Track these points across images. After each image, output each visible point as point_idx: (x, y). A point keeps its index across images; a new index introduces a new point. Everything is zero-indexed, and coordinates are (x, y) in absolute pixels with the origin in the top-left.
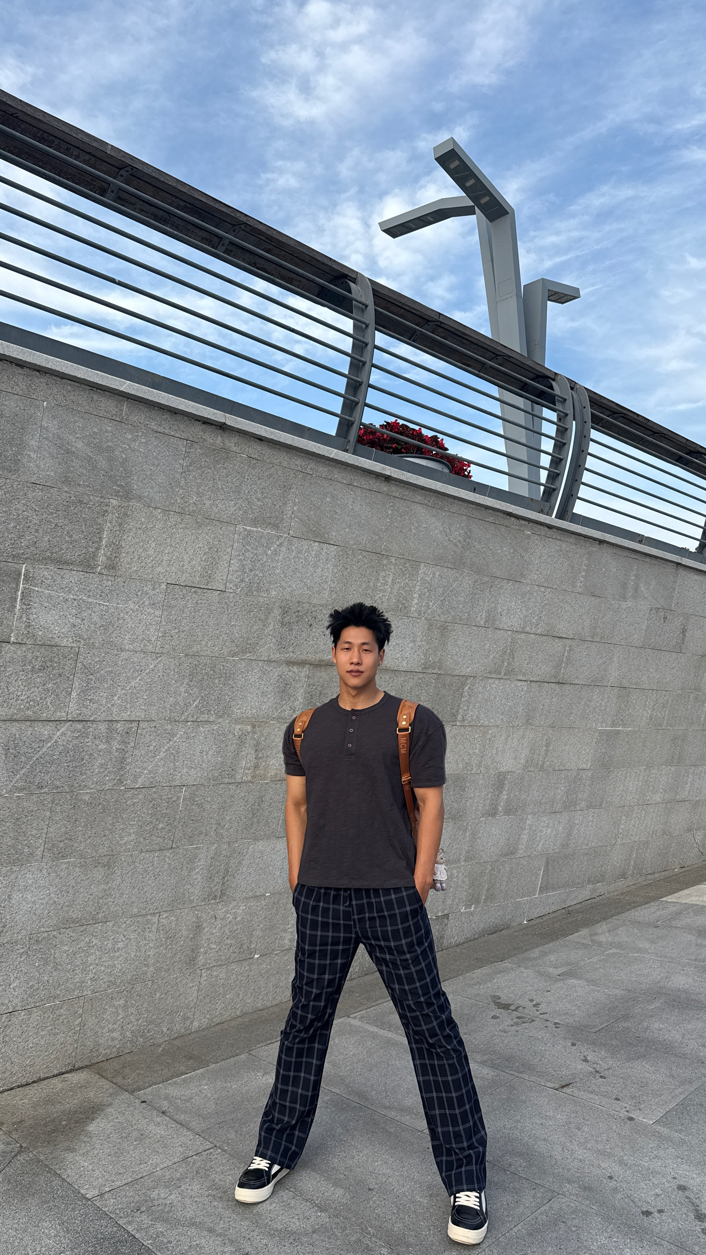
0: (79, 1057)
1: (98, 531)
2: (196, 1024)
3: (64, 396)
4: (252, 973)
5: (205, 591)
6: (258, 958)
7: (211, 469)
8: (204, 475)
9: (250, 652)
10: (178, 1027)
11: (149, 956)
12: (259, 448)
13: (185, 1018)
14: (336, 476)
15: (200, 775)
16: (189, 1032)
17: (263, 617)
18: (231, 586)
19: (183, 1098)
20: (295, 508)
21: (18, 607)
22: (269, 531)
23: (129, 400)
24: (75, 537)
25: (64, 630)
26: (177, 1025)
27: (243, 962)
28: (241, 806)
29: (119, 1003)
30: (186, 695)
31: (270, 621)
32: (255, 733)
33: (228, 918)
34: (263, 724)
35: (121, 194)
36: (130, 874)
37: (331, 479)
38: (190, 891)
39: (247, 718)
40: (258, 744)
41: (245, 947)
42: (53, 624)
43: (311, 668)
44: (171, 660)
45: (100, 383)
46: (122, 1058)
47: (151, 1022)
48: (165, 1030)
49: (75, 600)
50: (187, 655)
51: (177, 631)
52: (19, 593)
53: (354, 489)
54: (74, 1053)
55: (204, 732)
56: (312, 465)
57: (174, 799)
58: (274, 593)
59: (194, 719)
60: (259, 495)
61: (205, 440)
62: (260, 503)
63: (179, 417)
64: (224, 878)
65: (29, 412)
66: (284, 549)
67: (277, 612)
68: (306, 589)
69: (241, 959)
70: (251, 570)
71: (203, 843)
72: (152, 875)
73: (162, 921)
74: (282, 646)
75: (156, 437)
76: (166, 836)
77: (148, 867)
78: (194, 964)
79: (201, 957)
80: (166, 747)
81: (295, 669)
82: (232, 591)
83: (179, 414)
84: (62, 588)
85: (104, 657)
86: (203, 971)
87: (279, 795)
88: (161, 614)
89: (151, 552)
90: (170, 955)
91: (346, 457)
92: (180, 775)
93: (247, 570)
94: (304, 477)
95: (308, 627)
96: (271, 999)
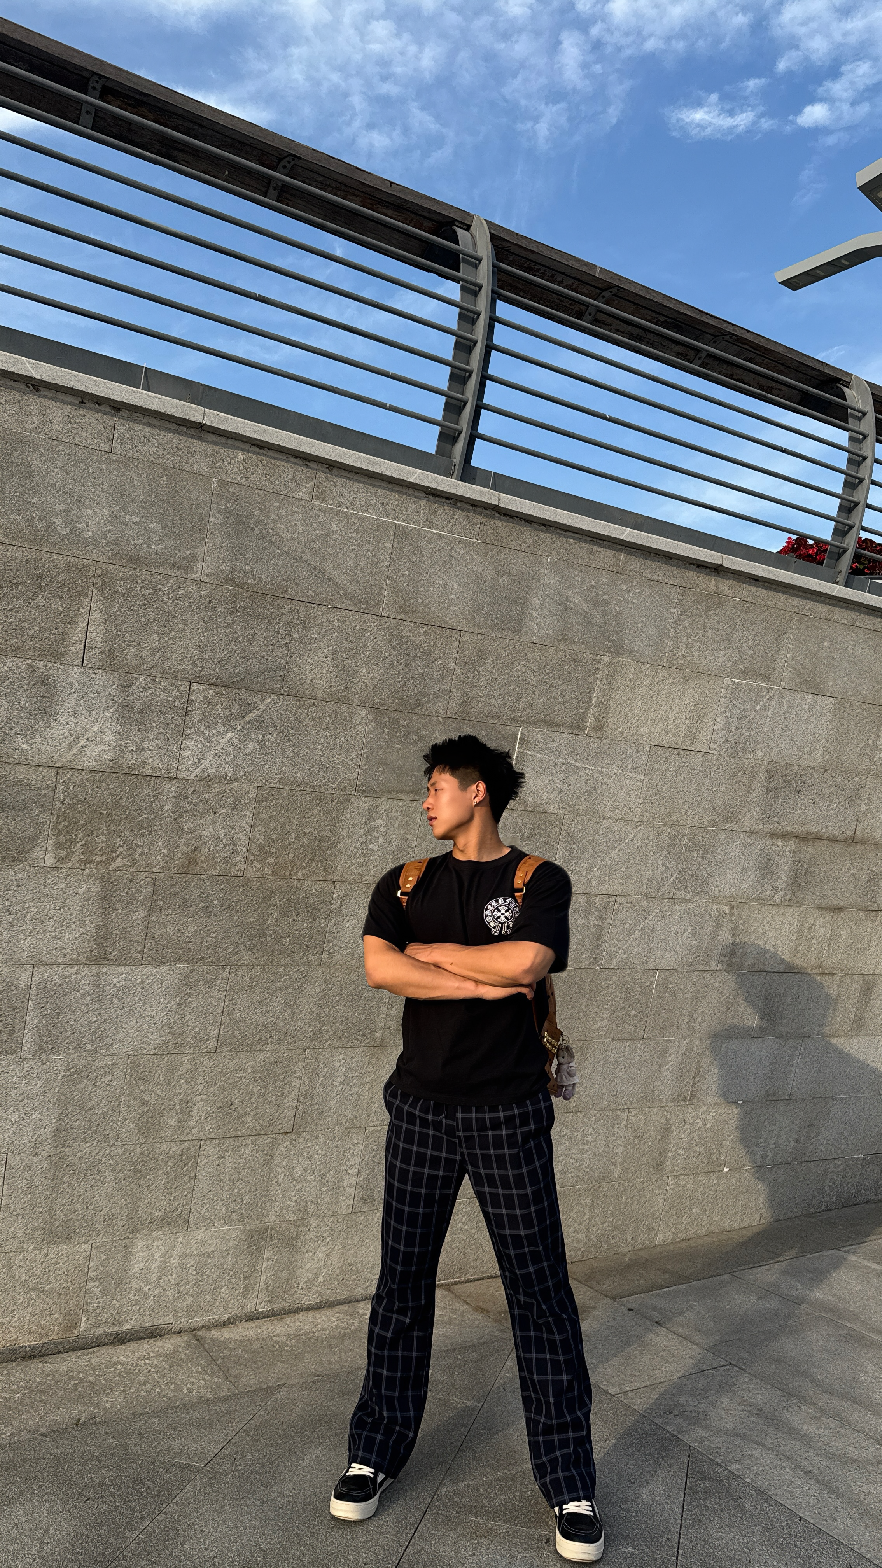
1: (589, 691)
2: (660, 1237)
3: (567, 550)
4: (720, 1188)
5: (688, 753)
6: (727, 1172)
7: (702, 616)
8: (695, 624)
9: (732, 822)
10: (643, 1238)
11: (617, 1153)
12: (754, 589)
13: (650, 1229)
14: (837, 617)
15: (674, 959)
16: (653, 1245)
17: (747, 782)
18: (715, 747)
19: (673, 1311)
20: (789, 656)
22: (759, 683)
23: (627, 548)
24: (568, 698)
25: (551, 796)
26: (642, 1235)
27: (712, 1174)
28: (715, 998)
29: (585, 1201)
30: (664, 868)
31: (754, 786)
32: (732, 915)
33: (698, 1123)
34: (742, 905)
35: (600, 316)
36: (601, 1063)
37: (830, 620)
38: (660, 1088)
39: (725, 897)
40: (735, 928)
41: (714, 1157)
42: (542, 789)
43: (797, 841)
44: (650, 829)
45: (602, 533)
46: (587, 1262)
47: (616, 1228)
48: (629, 1238)
49: (563, 764)
50: (666, 824)
51: (657, 797)
53: (856, 629)
55: (680, 911)
56: (810, 604)
57: (647, 984)
58: (760, 754)
59: (671, 896)
60: (750, 643)
61: (698, 585)
62: (751, 652)
63: (674, 562)
64: (694, 1078)
65: (534, 569)
66: (774, 703)
67: (762, 776)
68: (796, 749)
69: (710, 1170)
70: (737, 729)
71: (674, 1036)
72: (623, 1067)
73: (631, 1118)
74: (766, 817)
75: (650, 586)
76: (638, 1025)
77: (620, 1057)
78: (661, 1169)
79: (669, 1162)
80: (641, 926)
81: (779, 843)
82: (716, 753)
83: (675, 558)
84: (553, 752)
85: (587, 825)
86: (670, 1178)
87: (756, 988)
88: (643, 778)
89: (637, 711)
90: (637, 1155)
91: (850, 593)
92: (654, 957)
93: (733, 729)
94: (800, 619)
95: (796, 793)
96: (739, 1220)
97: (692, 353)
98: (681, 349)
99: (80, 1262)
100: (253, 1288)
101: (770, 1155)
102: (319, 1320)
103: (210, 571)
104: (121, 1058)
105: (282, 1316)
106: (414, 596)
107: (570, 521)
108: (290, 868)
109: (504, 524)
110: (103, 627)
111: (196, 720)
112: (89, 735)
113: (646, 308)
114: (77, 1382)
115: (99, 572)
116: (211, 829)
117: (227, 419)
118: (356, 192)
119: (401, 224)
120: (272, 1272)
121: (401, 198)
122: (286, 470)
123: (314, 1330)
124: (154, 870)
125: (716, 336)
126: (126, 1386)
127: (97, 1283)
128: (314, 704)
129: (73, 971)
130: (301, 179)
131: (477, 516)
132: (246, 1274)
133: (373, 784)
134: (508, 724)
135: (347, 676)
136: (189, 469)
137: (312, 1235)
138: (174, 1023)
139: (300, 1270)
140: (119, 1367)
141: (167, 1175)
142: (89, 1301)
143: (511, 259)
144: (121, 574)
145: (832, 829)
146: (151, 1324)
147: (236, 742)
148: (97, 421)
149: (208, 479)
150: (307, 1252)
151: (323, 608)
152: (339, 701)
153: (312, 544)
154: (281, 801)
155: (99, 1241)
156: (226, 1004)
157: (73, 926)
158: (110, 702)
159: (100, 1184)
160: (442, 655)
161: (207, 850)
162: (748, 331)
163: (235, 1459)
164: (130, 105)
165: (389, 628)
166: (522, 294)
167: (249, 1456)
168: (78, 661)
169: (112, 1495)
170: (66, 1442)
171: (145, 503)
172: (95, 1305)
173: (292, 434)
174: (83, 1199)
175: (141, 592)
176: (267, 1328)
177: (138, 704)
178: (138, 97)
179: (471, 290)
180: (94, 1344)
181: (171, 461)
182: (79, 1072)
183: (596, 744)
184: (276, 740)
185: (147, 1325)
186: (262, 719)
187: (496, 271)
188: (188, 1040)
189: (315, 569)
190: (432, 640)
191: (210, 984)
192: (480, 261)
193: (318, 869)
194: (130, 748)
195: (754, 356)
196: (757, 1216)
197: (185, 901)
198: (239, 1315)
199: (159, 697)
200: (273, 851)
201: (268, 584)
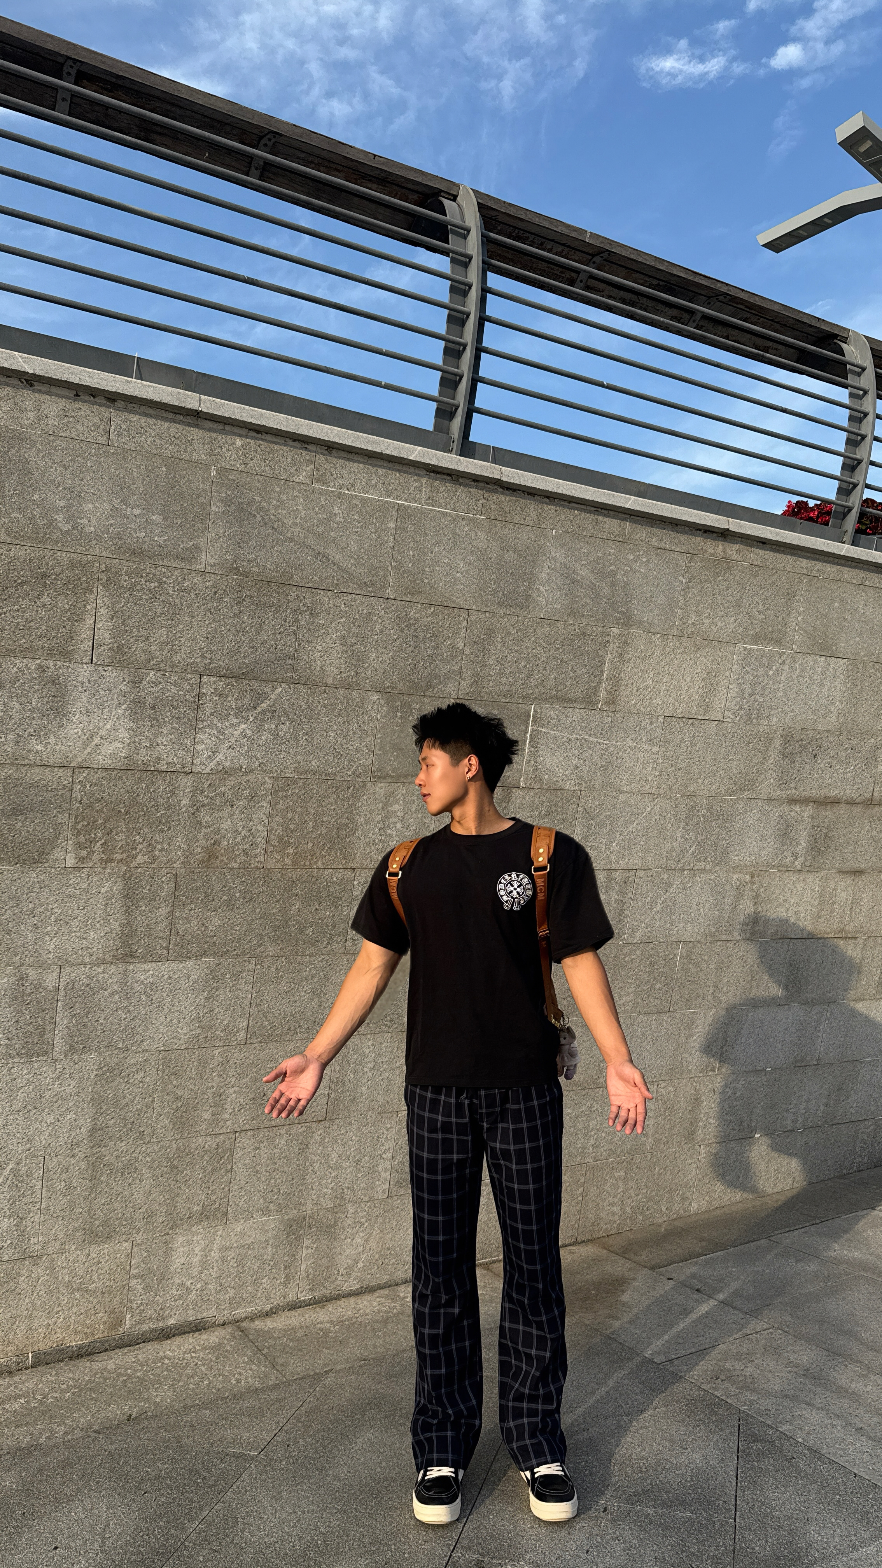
0: (581, 1230)
1: (600, 664)
2: (695, 1205)
3: (571, 521)
4: (753, 1155)
5: (702, 722)
6: (759, 1139)
7: (710, 582)
8: (704, 590)
9: (749, 790)
10: (677, 1208)
12: (761, 552)
13: (684, 1199)
14: (845, 576)
15: (697, 931)
16: (687, 1214)
17: (763, 748)
18: (729, 714)
20: (799, 619)
21: (527, 750)
22: (771, 648)
23: (633, 517)
24: (579, 672)
25: (567, 773)
26: (676, 1205)
27: (743, 1141)
28: (739, 968)
29: (619, 1174)
30: (683, 840)
31: (770, 752)
32: (754, 883)
33: (728, 1092)
34: (762, 873)
37: (840, 580)
38: (688, 1060)
39: (745, 865)
40: (757, 896)
41: (745, 1124)
42: (557, 766)
43: (815, 806)
44: (667, 802)
45: (607, 502)
46: (623, 1235)
47: (650, 1199)
48: (664, 1209)
49: (577, 740)
50: (683, 796)
51: (673, 769)
52: (528, 735)
53: (866, 589)
54: (576, 1225)
55: (700, 882)
56: (819, 565)
57: (671, 957)
58: (775, 719)
59: (690, 867)
60: (761, 607)
61: (705, 551)
62: (762, 616)
63: (679, 528)
64: (722, 1048)
65: (539, 543)
66: (786, 667)
67: (778, 742)
68: (810, 713)
69: (741, 1137)
70: (750, 695)
71: (700, 1006)
72: (651, 1039)
73: (660, 1089)
74: (783, 782)
75: (657, 554)
76: (663, 998)
77: (647, 1031)
78: (693, 1139)
79: (700, 1131)
80: (662, 899)
81: (797, 808)
82: (730, 721)
83: (680, 525)
84: (566, 728)
85: (604, 800)
86: (702, 1147)
87: (780, 956)
88: (658, 750)
89: (649, 682)
90: (668, 1126)
91: (859, 552)
92: (676, 929)
93: (746, 695)
94: (810, 581)
95: (813, 758)
96: (772, 1186)
97: (686, 316)
98: (674, 312)
99: (122, 1260)
100: (294, 1277)
101: (800, 1120)
102: (361, 1306)
103: (214, 561)
104: (152, 1055)
105: (324, 1304)
106: (420, 576)
107: (574, 492)
108: (309, 857)
109: (507, 499)
110: (110, 624)
111: (208, 713)
112: (103, 733)
113: (638, 272)
114: (125, 1378)
115: (103, 567)
116: (229, 822)
117: (223, 405)
118: (340, 168)
119: (387, 198)
120: (312, 1261)
121: (385, 171)
122: (285, 454)
123: (357, 1315)
124: (175, 865)
125: (709, 298)
126: (174, 1379)
127: (140, 1281)
128: (325, 692)
129: (100, 970)
130: (282, 156)
131: (480, 491)
132: (286, 1264)
133: (388, 769)
134: (520, 702)
135: (357, 661)
136: (187, 458)
137: (349, 1221)
138: (203, 1017)
139: (340, 1257)
140: (166, 1361)
141: (204, 1169)
142: (132, 1298)
143: (499, 228)
144: (125, 569)
145: (849, 792)
146: (194, 1318)
147: (249, 733)
148: (93, 414)
149: (207, 467)
150: (345, 1239)
151: (329, 593)
152: (349, 687)
153: (315, 528)
154: (297, 791)
155: (139, 1238)
156: (253, 996)
157: (98, 925)
158: (122, 699)
159: (138, 1182)
160: (450, 635)
161: (226, 843)
162: (743, 290)
163: (288, 1446)
164: (106, 89)
165: (396, 610)
166: (511, 264)
167: (302, 1443)
168: (87, 659)
169: (169, 1487)
170: (119, 1438)
171: (145, 495)
172: (139, 1302)
173: (290, 417)
174: (122, 1197)
175: (146, 586)
176: (310, 1316)
177: (150, 700)
178: (114, 80)
179: (461, 261)
180: (139, 1341)
181: (169, 450)
182: (111, 1070)
183: (610, 718)
184: (289, 730)
185: (191, 1319)
186: (274, 709)
187: (486, 241)
188: (218, 1033)
189: (319, 553)
190: (441, 620)
191: (236, 976)
192: (469, 231)
193: (337, 857)
194: (144, 744)
195: (749, 315)
196: (790, 1181)
197: (207, 895)
198: (281, 1304)
199: (170, 691)
200: (292, 841)
201: (272, 572)
